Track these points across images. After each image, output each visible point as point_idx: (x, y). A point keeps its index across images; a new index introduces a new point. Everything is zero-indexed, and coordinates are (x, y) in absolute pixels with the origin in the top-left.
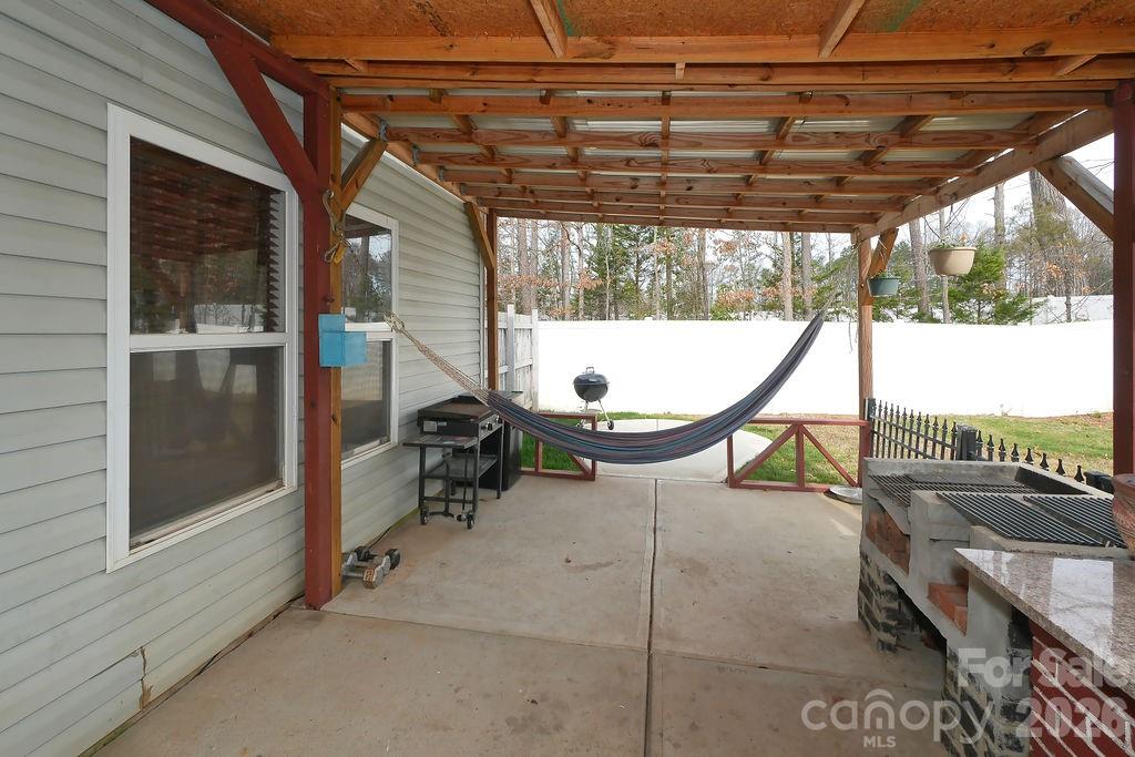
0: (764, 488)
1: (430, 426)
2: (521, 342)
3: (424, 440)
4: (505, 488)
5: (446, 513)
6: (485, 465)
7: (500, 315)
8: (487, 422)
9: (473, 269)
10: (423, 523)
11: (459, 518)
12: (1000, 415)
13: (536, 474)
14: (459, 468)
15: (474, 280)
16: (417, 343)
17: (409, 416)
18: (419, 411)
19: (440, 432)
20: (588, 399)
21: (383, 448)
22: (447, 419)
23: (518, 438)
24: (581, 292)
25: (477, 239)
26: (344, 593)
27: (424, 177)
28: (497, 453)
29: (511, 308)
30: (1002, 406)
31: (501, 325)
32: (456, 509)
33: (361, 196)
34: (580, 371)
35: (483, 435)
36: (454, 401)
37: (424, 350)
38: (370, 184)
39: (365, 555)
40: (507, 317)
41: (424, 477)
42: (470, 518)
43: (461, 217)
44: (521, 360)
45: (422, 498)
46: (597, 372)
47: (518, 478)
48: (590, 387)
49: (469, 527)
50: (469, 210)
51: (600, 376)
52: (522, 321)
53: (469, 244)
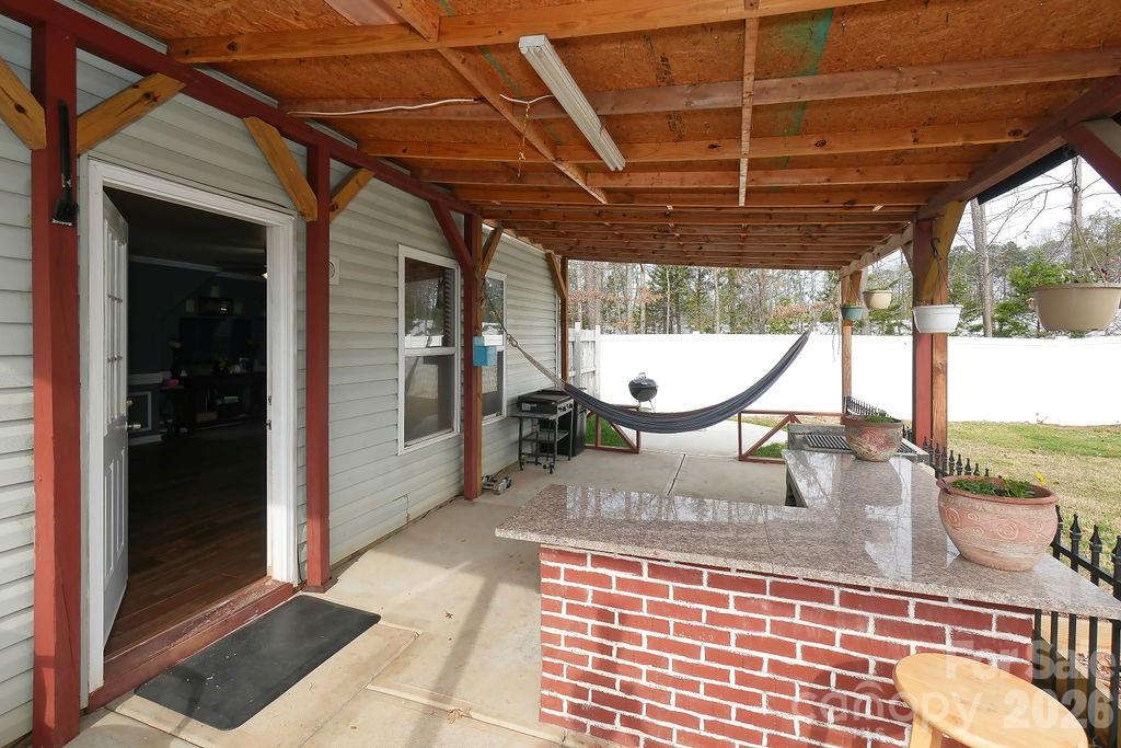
0: (764, 462)
1: (526, 407)
2: (586, 353)
3: (523, 414)
4: (574, 455)
5: (537, 463)
6: (560, 436)
7: (570, 331)
8: (562, 405)
9: (551, 299)
10: (522, 469)
11: (545, 467)
12: (1035, 422)
13: (596, 448)
14: (544, 436)
15: (551, 307)
16: (524, 353)
17: (512, 400)
18: (519, 397)
19: (533, 410)
20: (641, 399)
21: (498, 419)
22: (538, 403)
23: (583, 422)
24: (643, 305)
25: (554, 278)
26: (483, 496)
27: (523, 242)
28: (569, 429)
29: (578, 325)
30: (1037, 414)
31: (571, 339)
32: (542, 460)
33: (491, 265)
34: (634, 376)
35: (560, 413)
36: (538, 392)
37: (528, 357)
38: (496, 256)
39: (492, 480)
40: (576, 331)
41: (521, 440)
42: (551, 467)
43: (543, 264)
44: (586, 367)
45: (520, 454)
46: (648, 377)
47: (582, 451)
48: (642, 389)
49: (551, 472)
50: (548, 258)
51: (651, 381)
52: (588, 335)
53: (548, 282)
